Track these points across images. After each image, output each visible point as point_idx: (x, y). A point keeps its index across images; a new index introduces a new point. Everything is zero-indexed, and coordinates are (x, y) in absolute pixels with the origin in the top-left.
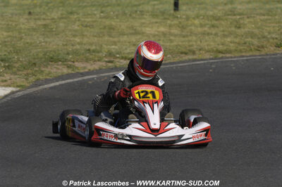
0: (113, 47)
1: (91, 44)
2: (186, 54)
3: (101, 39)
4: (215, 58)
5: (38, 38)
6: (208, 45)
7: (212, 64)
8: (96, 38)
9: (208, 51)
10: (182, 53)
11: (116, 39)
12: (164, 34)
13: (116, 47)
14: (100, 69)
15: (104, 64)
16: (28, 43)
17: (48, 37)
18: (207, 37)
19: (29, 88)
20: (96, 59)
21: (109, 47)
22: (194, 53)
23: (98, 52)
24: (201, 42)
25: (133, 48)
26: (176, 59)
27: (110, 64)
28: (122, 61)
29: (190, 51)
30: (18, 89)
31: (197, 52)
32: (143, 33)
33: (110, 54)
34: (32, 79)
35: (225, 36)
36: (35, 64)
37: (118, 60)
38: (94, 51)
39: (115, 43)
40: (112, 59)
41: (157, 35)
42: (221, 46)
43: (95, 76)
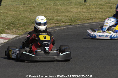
0: (58, 17)
1: (49, 16)
2: (89, 20)
3: (53, 14)
4: (101, 22)
5: (27, 14)
6: (98, 16)
7: (100, 24)
8: (51, 14)
9: (98, 19)
10: (87, 20)
11: (60, 14)
12: (80, 12)
13: (60, 18)
14: (53, 27)
15: (55, 24)
16: (23, 16)
17: (31, 14)
18: (98, 13)
19: (23, 35)
20: (52, 22)
21: (57, 17)
22: (92, 19)
23: (52, 20)
24: (95, 15)
25: (67, 18)
26: (85, 22)
27: (57, 25)
28: (62, 23)
29: (90, 18)
30: (19, 35)
31: (94, 19)
32: (71, 12)
33: (57, 20)
34: (24, 31)
35: (105, 12)
36: (26, 25)
37: (61, 23)
38: (50, 19)
39: (59, 16)
40: (58, 23)
41: (77, 12)
42: (104, 17)
43: (51, 30)
